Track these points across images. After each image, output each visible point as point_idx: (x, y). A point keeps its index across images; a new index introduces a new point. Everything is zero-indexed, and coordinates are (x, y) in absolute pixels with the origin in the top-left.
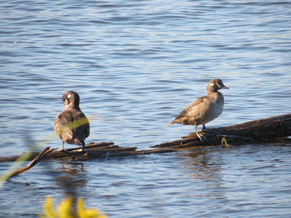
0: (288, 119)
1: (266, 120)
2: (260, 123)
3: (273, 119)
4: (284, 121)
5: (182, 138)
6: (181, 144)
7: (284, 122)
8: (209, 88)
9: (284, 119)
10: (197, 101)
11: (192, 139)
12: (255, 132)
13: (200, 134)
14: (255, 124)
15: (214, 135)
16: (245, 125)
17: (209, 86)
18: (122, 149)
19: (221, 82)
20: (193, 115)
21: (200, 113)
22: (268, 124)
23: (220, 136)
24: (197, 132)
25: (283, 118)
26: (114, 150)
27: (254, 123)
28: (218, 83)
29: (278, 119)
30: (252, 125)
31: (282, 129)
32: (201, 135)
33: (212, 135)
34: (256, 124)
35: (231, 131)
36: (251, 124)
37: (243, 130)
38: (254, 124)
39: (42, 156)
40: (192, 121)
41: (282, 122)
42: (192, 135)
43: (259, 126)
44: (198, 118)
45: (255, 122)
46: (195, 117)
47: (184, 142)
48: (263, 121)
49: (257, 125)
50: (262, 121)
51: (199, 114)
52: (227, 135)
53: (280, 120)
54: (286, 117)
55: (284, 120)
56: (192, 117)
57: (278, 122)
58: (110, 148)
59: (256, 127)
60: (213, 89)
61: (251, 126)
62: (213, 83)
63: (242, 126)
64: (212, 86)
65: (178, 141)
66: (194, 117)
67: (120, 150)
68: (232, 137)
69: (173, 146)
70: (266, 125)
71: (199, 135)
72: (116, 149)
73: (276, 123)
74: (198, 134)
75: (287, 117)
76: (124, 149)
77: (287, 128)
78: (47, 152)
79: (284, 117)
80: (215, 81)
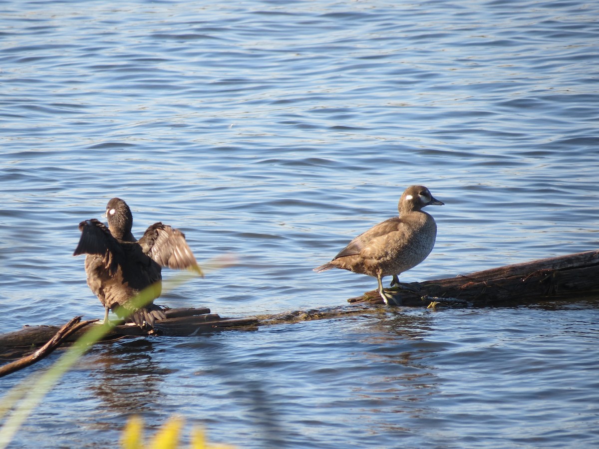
0: (569, 266)
1: (522, 268)
2: (511, 273)
3: (538, 265)
4: (559, 270)
5: (349, 301)
7: (560, 272)
8: (404, 204)
9: (561, 266)
10: (386, 226)
12: (501, 292)
13: (386, 294)
14: (501, 274)
15: (415, 296)
16: (479, 276)
17: (404, 201)
18: (227, 323)
19: (427, 192)
20: (374, 254)
21: (389, 252)
22: (527, 275)
23: (427, 299)
24: (381, 290)
25: (558, 263)
26: (209, 324)
27: (498, 273)
28: (421, 194)
29: (548, 266)
30: (495, 277)
31: (555, 286)
32: (389, 296)
33: (412, 296)
34: (502, 275)
35: (450, 288)
36: (493, 274)
37: (476, 288)
38: (497, 275)
39: (65, 335)
40: (371, 267)
41: (557, 272)
42: (370, 296)
43: (508, 279)
44: (384, 262)
45: (500, 271)
46: (378, 259)
48: (516, 270)
49: (505, 278)
50: (514, 269)
51: (386, 254)
52: (443, 297)
53: (553, 267)
54: (563, 262)
55: (560, 268)
56: (372, 258)
57: (548, 273)
58: (202, 320)
59: (503, 282)
60: (412, 206)
61: (491, 279)
62: (412, 195)
63: (474, 279)
64: (409, 201)
66: (376, 258)
67: (222, 325)
68: (451, 301)
70: (523, 277)
71: (385, 296)
72: (214, 322)
73: (544, 273)
74: (384, 293)
75: (566, 261)
76: (230, 322)
77: (567, 284)
78: (75, 327)
79: (560, 261)
80: (414, 191)
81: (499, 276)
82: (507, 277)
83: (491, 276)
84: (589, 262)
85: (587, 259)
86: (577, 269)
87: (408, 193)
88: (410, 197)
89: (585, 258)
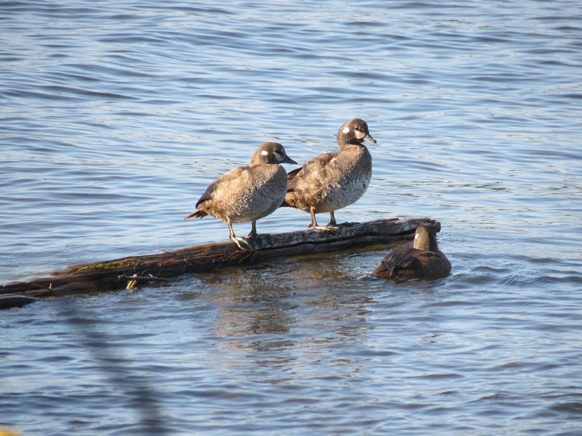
1: (223, 246)
2: (212, 251)
5: (51, 274)
6: (50, 287)
11: (71, 278)
14: (201, 252)
16: (180, 254)
19: (282, 150)
27: (199, 251)
28: (276, 152)
30: (196, 255)
34: (202, 254)
36: (193, 252)
37: (175, 265)
38: (198, 253)
41: (256, 252)
43: (208, 258)
45: (200, 249)
47: (56, 283)
48: (217, 248)
49: (205, 257)
50: (214, 247)
59: (203, 260)
61: (192, 257)
62: (267, 151)
64: (264, 156)
65: (44, 280)
69: (33, 291)
80: (269, 147)
81: (199, 254)
82: (208, 255)
83: (192, 254)
84: (287, 244)
85: (285, 240)
86: (275, 250)
87: (264, 149)
88: (265, 153)
89: (283, 239)
